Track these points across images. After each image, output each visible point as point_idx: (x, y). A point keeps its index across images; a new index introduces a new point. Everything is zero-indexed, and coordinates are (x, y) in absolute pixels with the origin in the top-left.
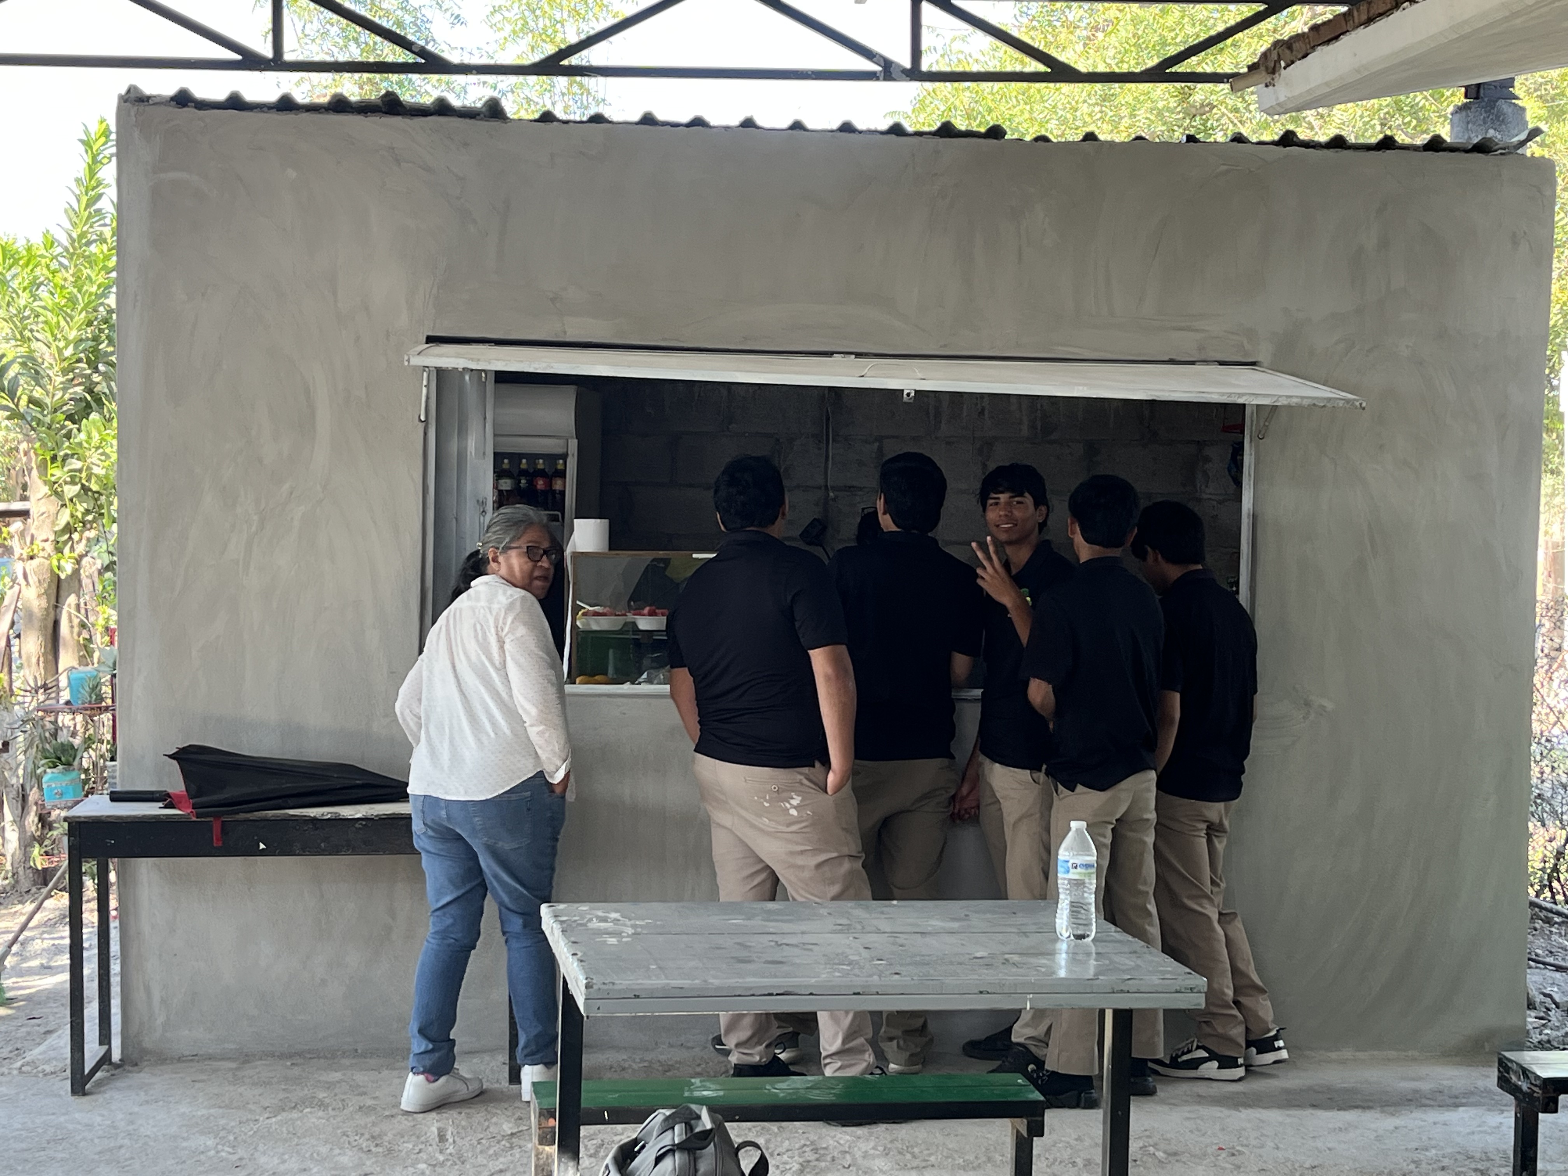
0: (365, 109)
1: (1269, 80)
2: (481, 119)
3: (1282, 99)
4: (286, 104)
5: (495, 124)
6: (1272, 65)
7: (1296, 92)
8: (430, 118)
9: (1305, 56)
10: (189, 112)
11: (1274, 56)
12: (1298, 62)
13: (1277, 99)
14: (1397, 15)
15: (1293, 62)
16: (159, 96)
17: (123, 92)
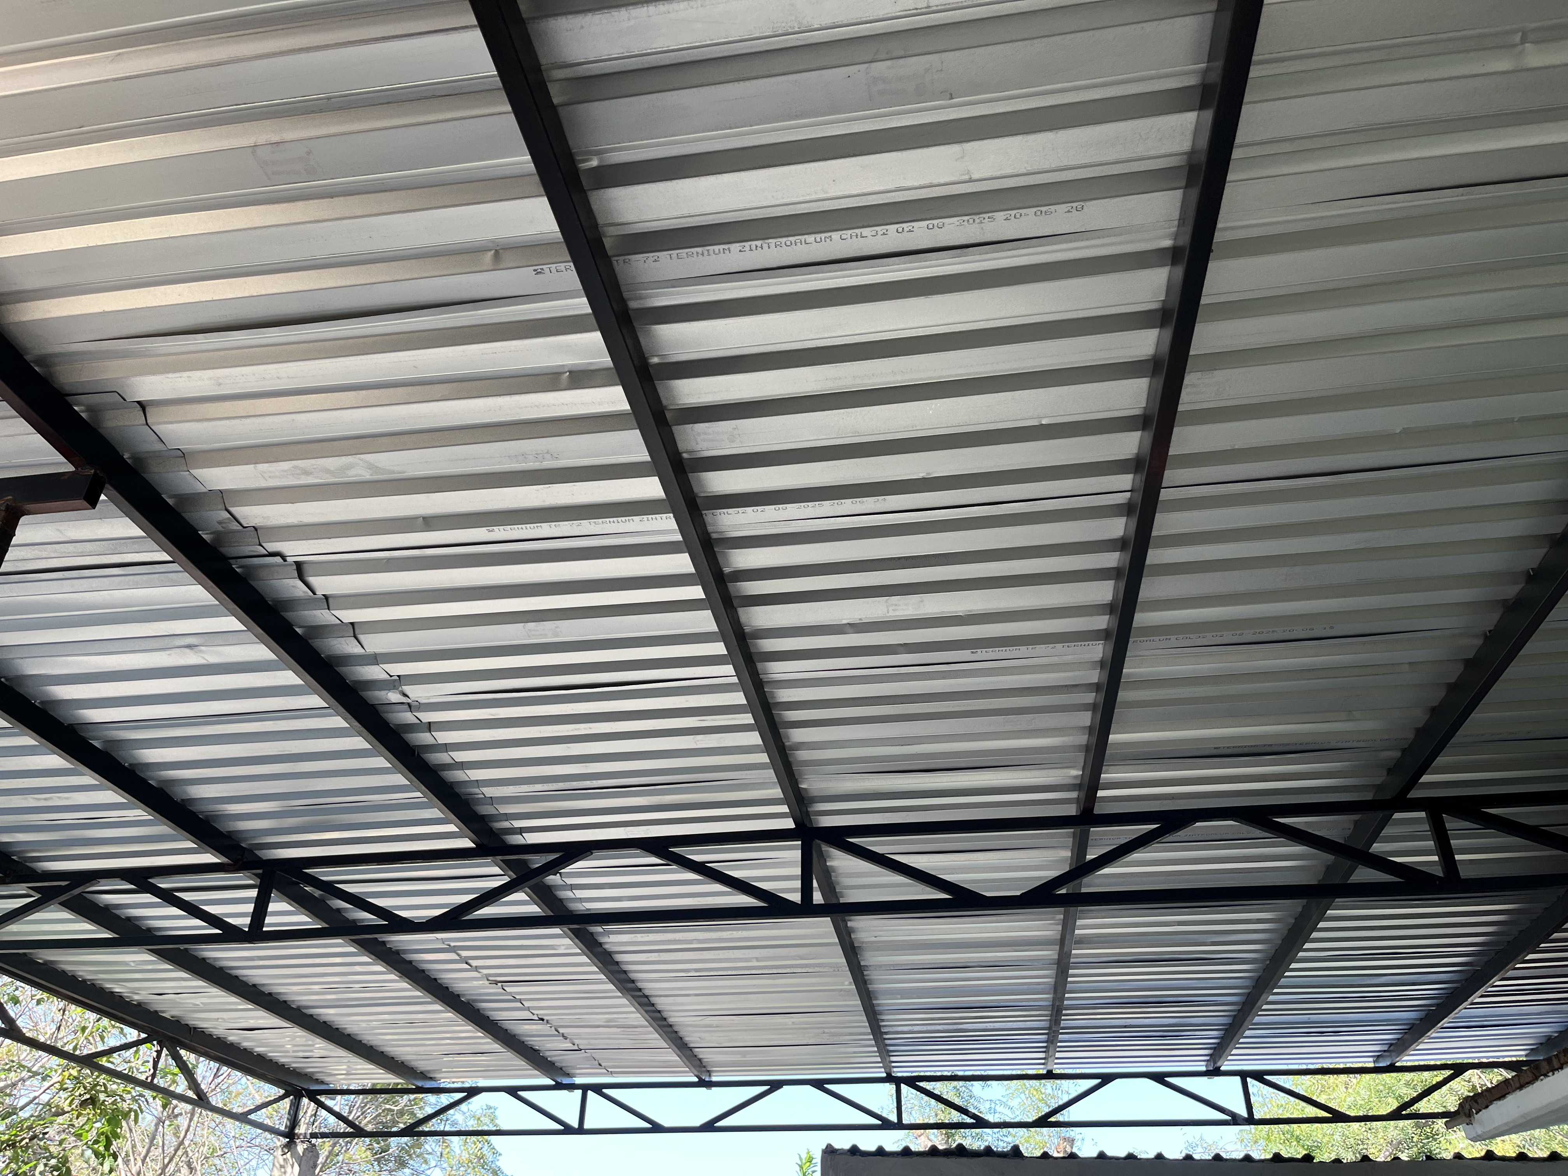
0: (947, 1153)
1: (1468, 1121)
2: (1009, 1158)
3: (1480, 1132)
4: (906, 1152)
5: (1018, 1160)
6: (1467, 1111)
7: (1487, 1129)
8: (982, 1158)
9: (1487, 1107)
10: (858, 1158)
11: (1467, 1106)
12: (1484, 1111)
13: (1476, 1133)
14: (1538, 1084)
15: (1480, 1111)
16: (842, 1149)
17: (824, 1147)
